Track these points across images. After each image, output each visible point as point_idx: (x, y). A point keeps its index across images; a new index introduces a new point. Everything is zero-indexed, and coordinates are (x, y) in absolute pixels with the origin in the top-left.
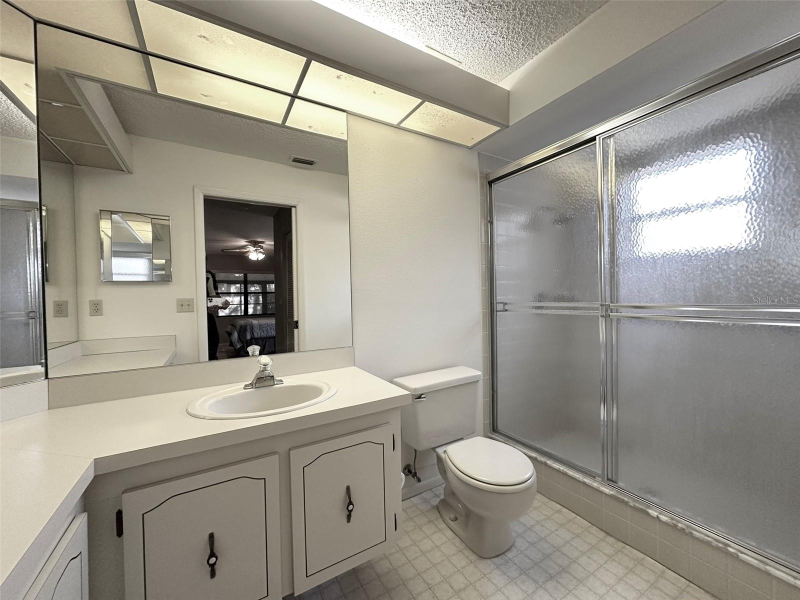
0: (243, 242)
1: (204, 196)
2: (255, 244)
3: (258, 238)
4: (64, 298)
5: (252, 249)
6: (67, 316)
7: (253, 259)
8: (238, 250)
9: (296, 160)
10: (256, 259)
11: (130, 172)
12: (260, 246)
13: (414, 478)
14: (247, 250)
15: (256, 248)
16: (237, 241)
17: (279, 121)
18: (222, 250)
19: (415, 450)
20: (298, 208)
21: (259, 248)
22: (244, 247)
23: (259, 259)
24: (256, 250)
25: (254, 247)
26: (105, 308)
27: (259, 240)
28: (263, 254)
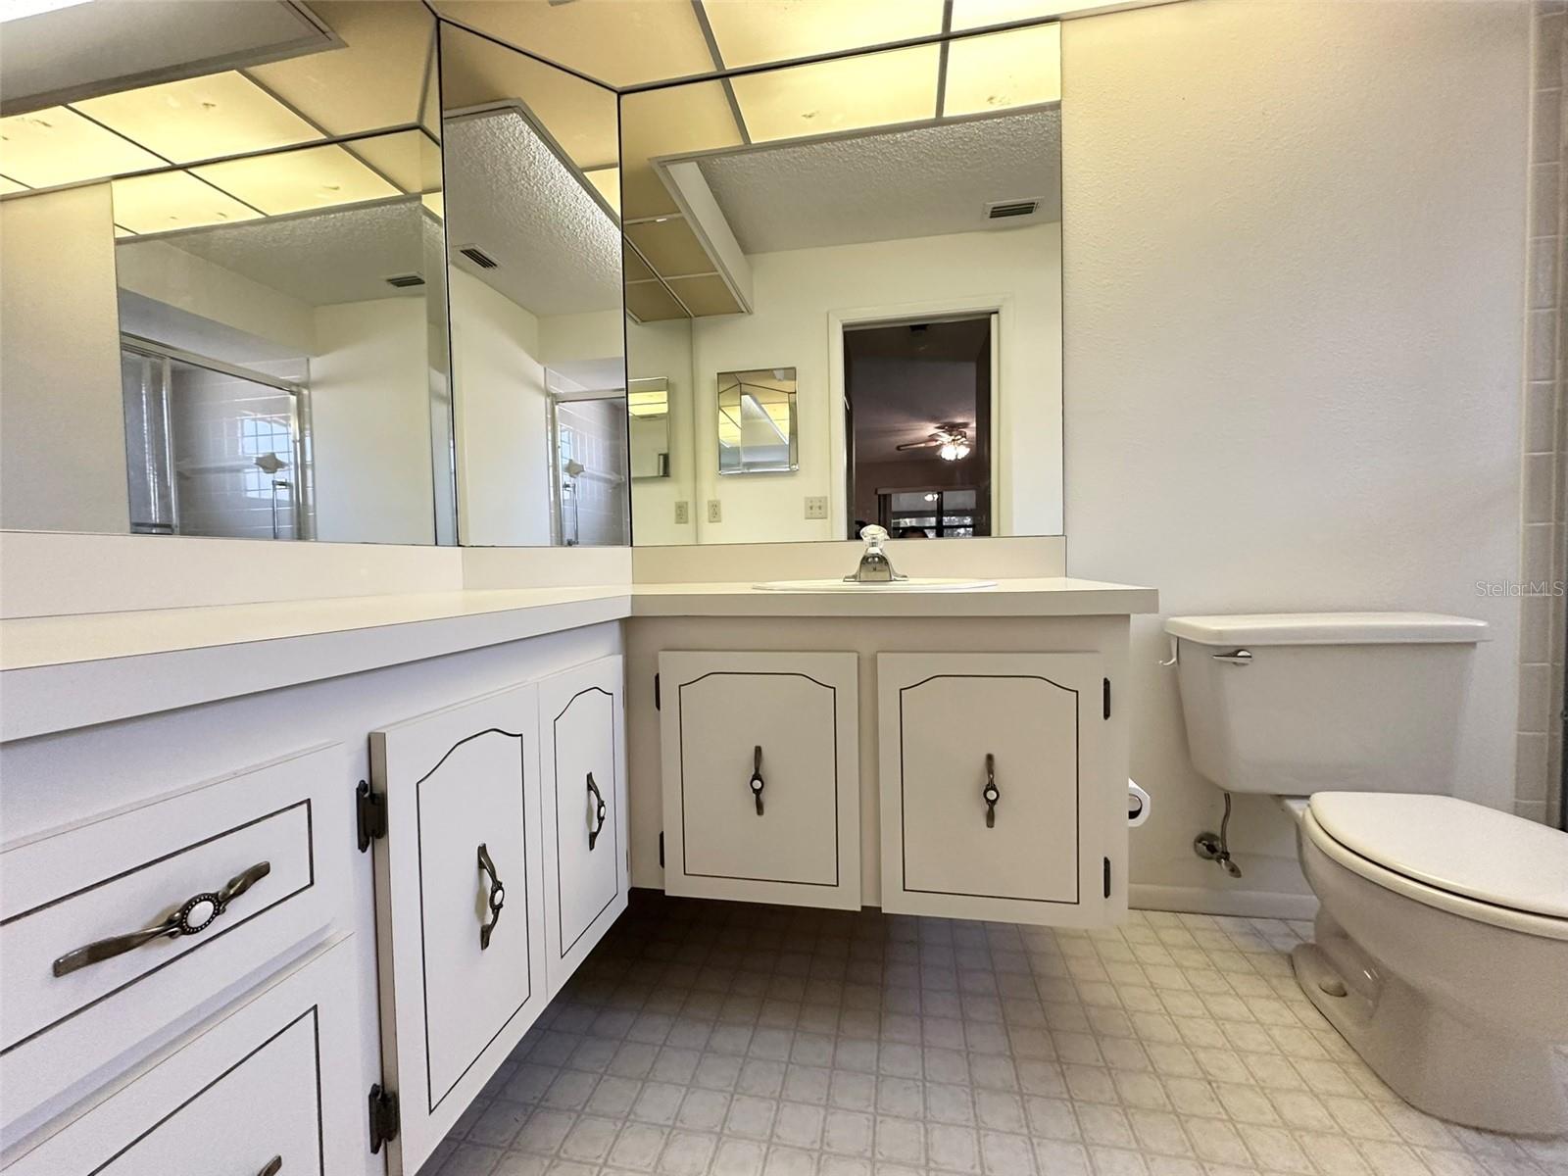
0: (930, 429)
1: (844, 326)
2: (952, 428)
3: (956, 416)
4: (685, 499)
5: (945, 438)
6: (686, 522)
7: (948, 459)
8: (923, 445)
9: (998, 213)
10: (953, 458)
11: (750, 312)
12: (960, 433)
13: (1219, 862)
14: (938, 443)
15: (953, 437)
16: (922, 429)
17: (932, 115)
18: (898, 448)
19: (1227, 796)
20: (1002, 313)
21: (959, 437)
22: (932, 438)
23: (959, 458)
24: (953, 440)
25: (951, 435)
26: (724, 510)
27: (959, 420)
28: (967, 446)
